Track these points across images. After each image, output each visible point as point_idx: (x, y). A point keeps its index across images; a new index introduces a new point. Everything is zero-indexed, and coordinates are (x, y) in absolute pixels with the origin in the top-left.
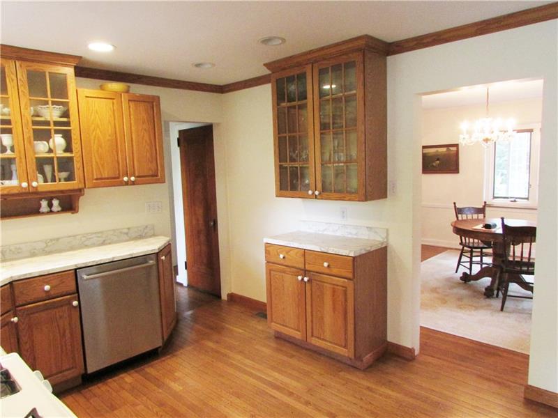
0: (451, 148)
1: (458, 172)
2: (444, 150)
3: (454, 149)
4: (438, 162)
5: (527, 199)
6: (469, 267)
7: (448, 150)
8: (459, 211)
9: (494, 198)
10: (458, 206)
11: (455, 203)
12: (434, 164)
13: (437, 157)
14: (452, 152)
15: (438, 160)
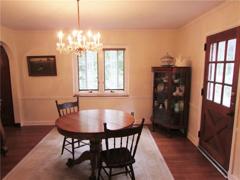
0: (51, 59)
1: (56, 75)
2: (46, 59)
3: (53, 59)
4: (42, 68)
5: (98, 90)
6: (72, 151)
7: (48, 60)
8: (60, 107)
9: (80, 90)
10: (59, 103)
11: (56, 101)
12: (39, 70)
13: (41, 64)
14: (51, 62)
15: (42, 66)
